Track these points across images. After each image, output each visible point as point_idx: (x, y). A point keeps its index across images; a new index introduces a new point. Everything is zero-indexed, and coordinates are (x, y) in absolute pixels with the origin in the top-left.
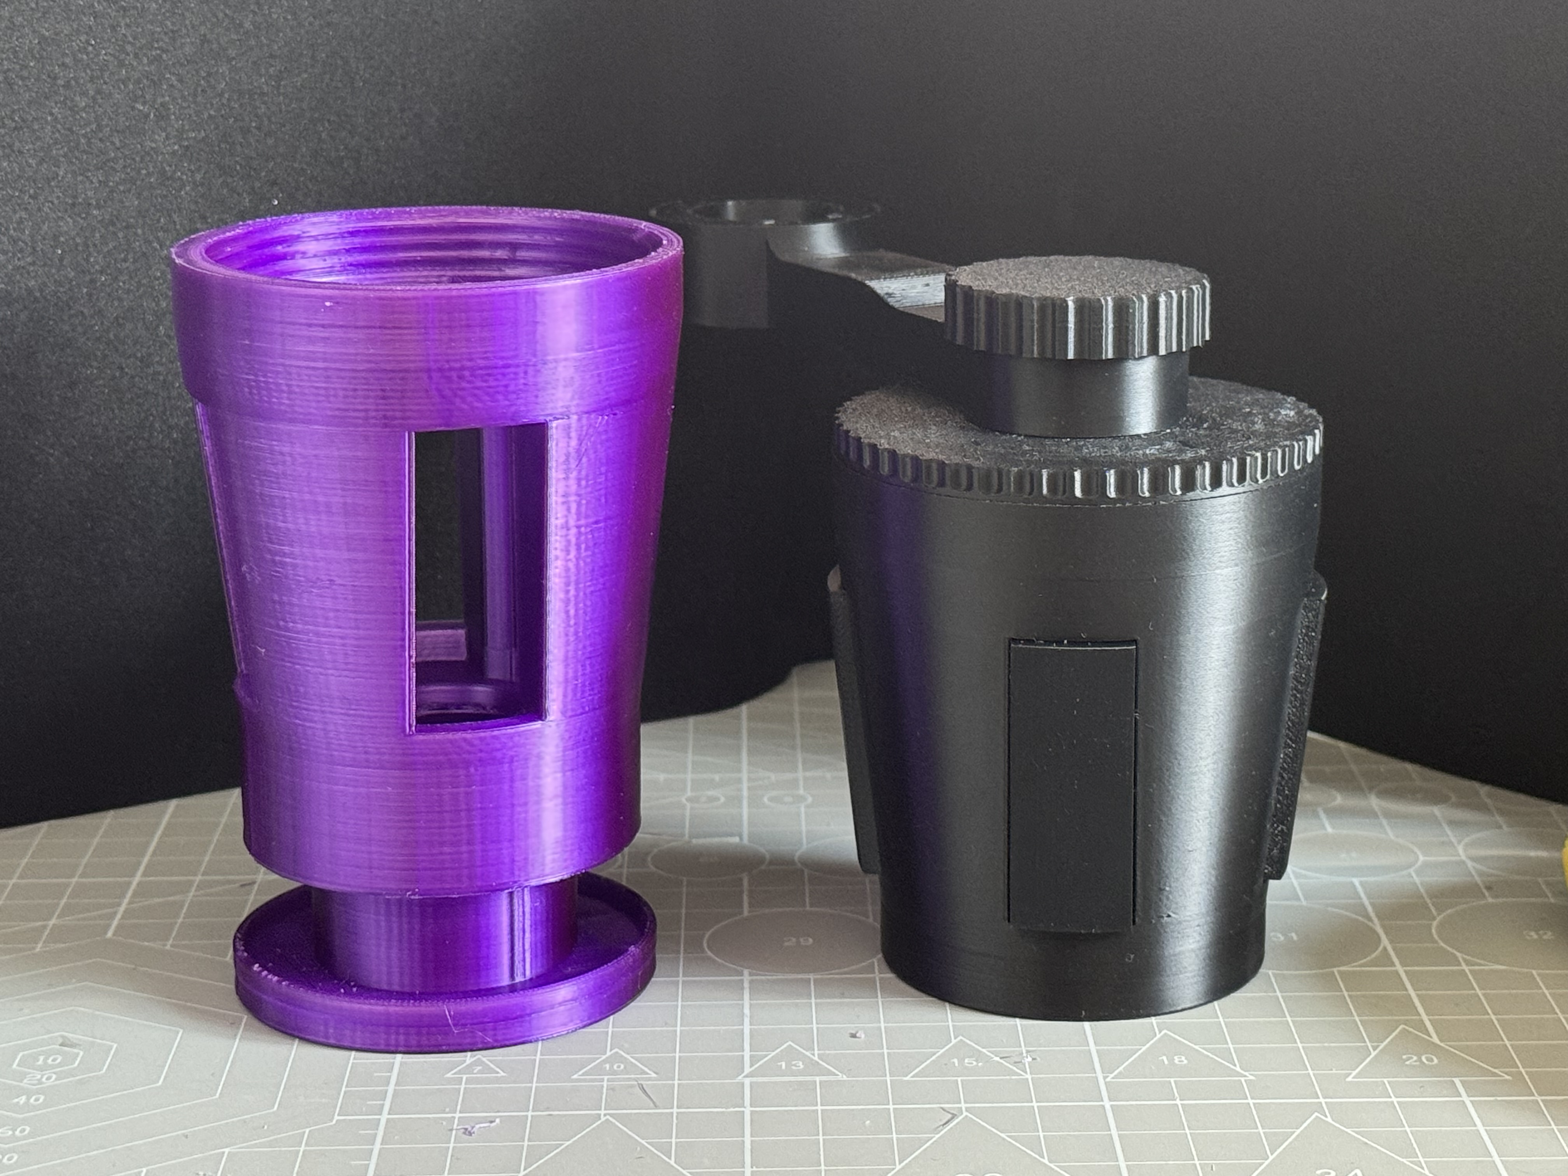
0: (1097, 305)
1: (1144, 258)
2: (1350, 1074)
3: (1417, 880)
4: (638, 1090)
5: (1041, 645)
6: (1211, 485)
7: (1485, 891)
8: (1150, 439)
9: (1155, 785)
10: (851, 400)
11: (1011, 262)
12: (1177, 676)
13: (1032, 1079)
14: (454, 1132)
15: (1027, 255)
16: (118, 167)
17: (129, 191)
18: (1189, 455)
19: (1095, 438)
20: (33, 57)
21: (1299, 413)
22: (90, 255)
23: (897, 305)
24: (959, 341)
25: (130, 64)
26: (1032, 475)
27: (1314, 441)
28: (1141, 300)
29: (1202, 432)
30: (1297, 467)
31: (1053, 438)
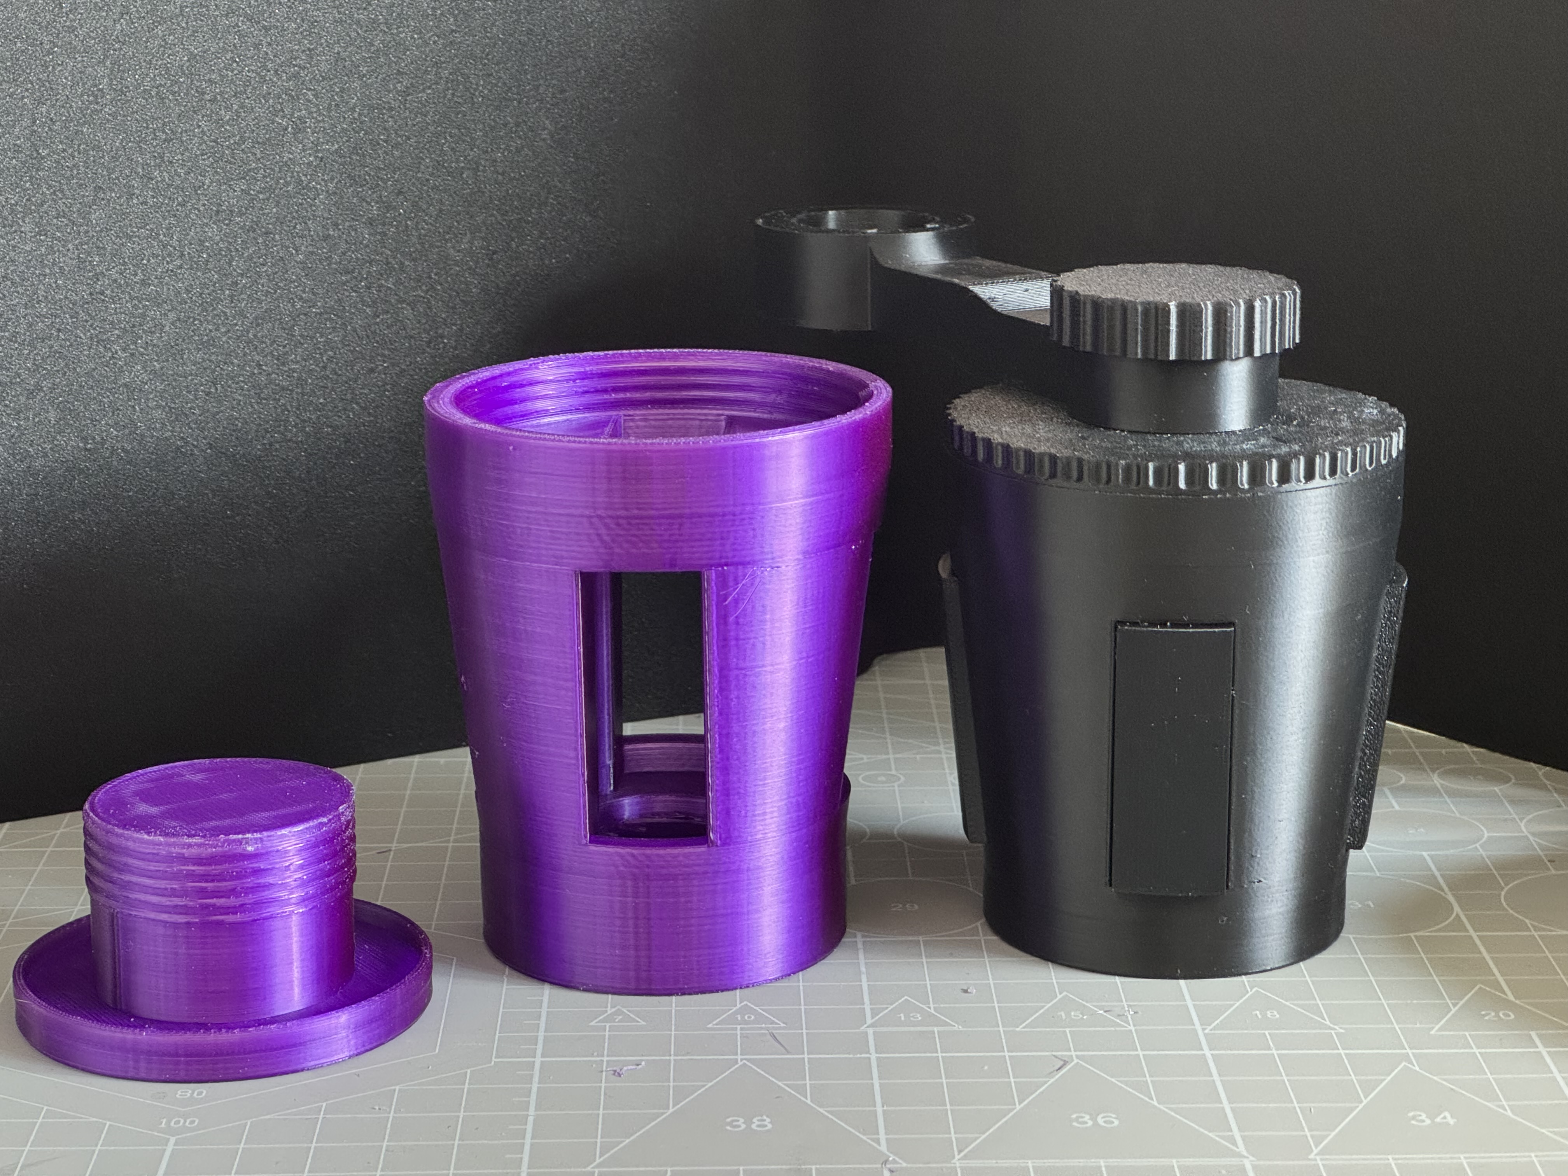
0: (1198, 309)
1: (1234, 266)
2: (1433, 1028)
3: (1482, 852)
4: (769, 1037)
5: (1145, 626)
6: (1305, 478)
7: (1548, 864)
8: (1246, 435)
9: (1249, 758)
10: (959, 397)
11: (1110, 269)
12: (1271, 657)
13: (1136, 1030)
14: (604, 1073)
15: (1123, 262)
16: (259, 176)
17: (268, 199)
18: (1284, 449)
19: (1194, 434)
20: (183, 73)
21: (1382, 412)
22: (232, 258)
23: (999, 309)
24: (1066, 342)
25: (270, 79)
26: (1138, 467)
27: (1399, 437)
28: (1238, 305)
29: (1292, 429)
30: (1384, 462)
31: (1155, 434)
